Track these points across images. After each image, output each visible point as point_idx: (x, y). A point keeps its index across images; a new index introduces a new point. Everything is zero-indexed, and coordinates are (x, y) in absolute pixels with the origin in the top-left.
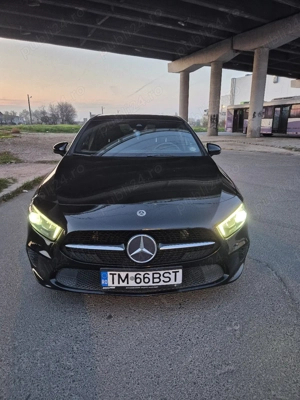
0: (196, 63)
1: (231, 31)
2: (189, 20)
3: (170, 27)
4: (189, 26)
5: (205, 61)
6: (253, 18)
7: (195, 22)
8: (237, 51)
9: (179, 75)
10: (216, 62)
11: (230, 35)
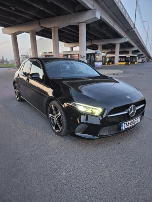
0: (21, 30)
1: (39, 17)
2: (16, 7)
3: (5, 9)
4: (17, 10)
5: (25, 30)
6: (49, 12)
7: (20, 9)
8: (42, 27)
9: (10, 35)
10: (32, 31)
11: (38, 19)
